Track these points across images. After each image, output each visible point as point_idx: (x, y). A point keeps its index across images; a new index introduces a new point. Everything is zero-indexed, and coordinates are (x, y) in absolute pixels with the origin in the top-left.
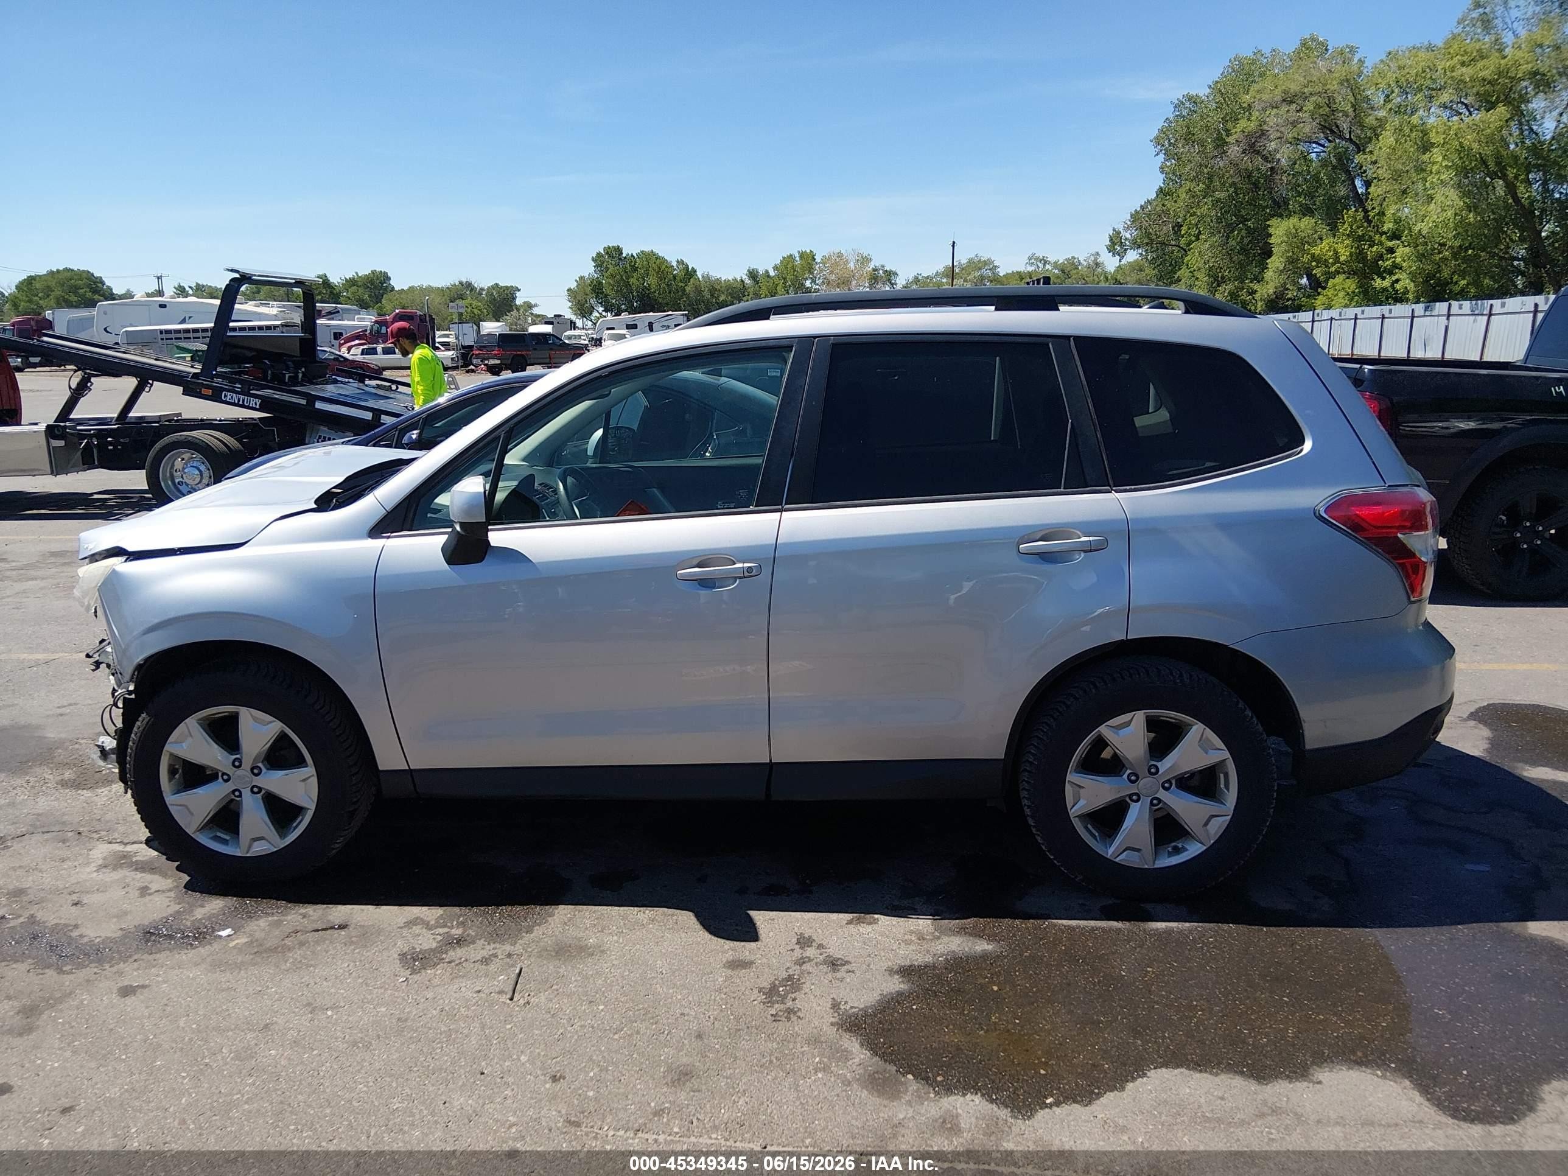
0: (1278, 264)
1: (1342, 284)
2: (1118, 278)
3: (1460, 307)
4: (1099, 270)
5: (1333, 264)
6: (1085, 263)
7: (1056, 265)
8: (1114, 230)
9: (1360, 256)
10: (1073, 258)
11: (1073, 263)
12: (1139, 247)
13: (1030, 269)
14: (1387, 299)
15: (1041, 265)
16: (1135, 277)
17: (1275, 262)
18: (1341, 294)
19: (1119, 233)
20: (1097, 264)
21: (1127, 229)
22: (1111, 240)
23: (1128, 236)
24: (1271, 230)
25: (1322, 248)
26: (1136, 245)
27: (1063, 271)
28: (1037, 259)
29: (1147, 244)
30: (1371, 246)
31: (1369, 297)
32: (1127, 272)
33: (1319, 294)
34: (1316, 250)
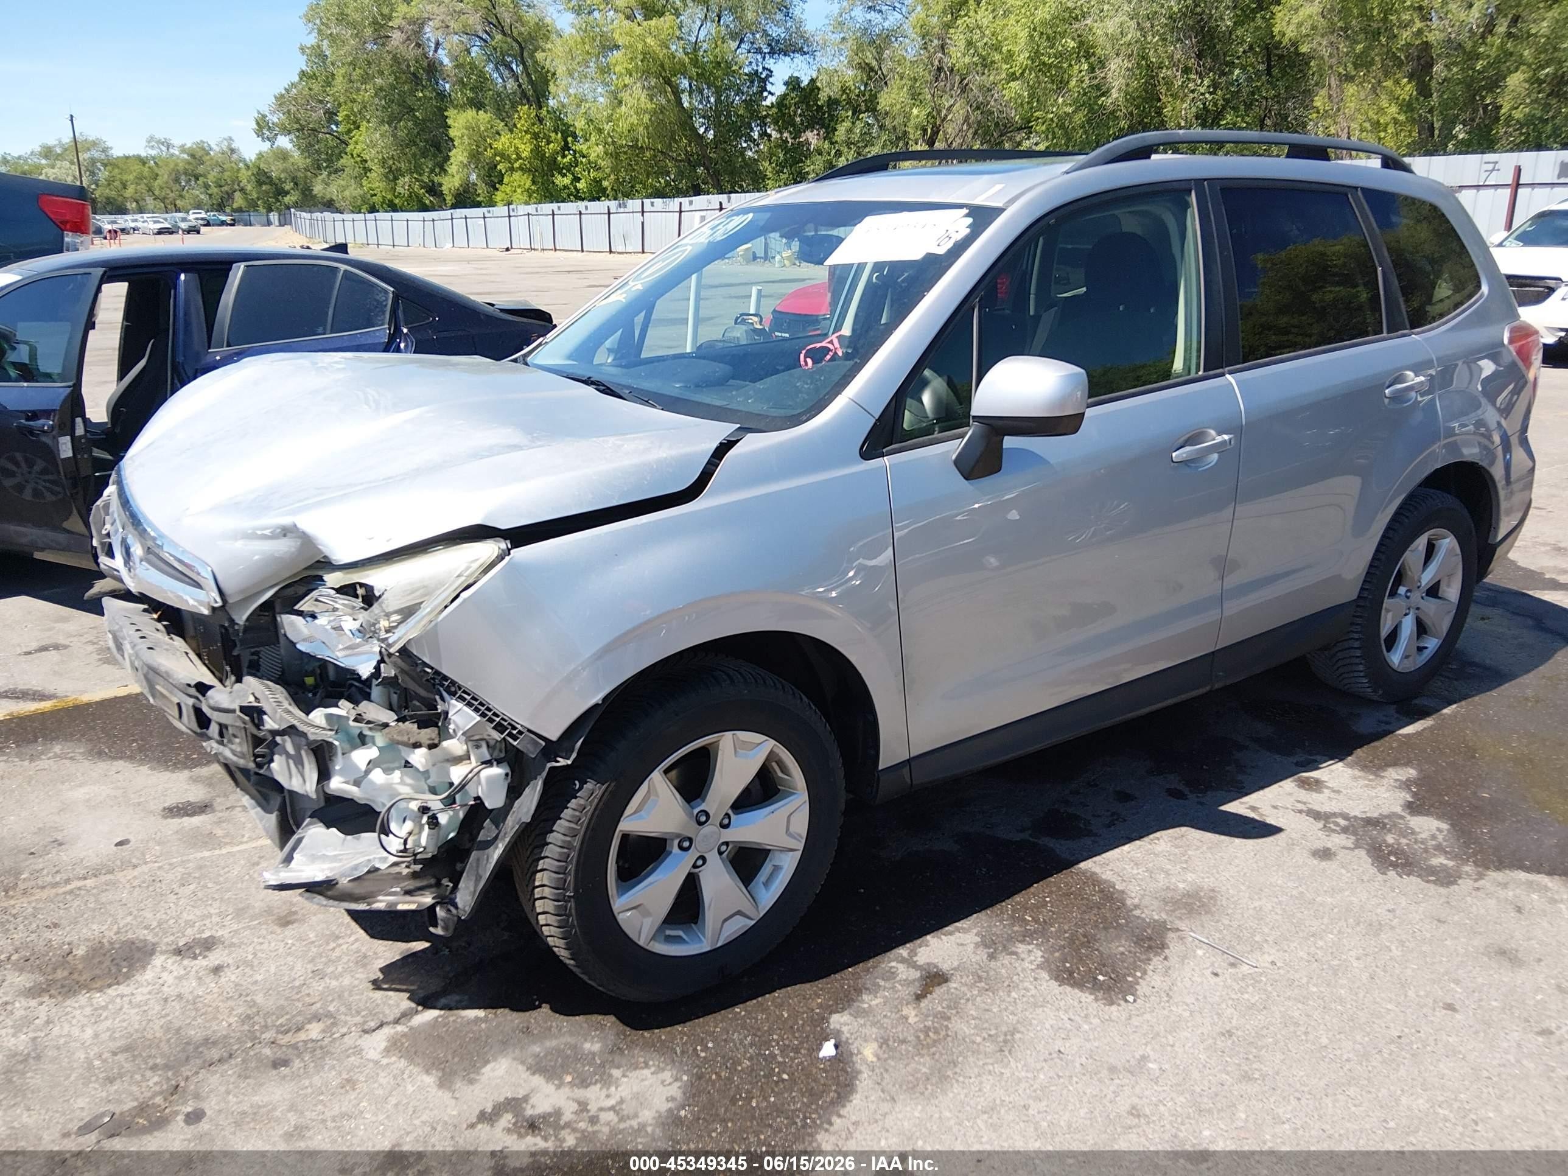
0: (461, 158)
1: (519, 181)
2: (262, 166)
3: (652, 204)
4: (235, 156)
5: (516, 160)
6: (217, 149)
7: (183, 149)
8: (259, 112)
9: (538, 152)
10: (202, 141)
11: (204, 149)
12: (289, 133)
13: (153, 153)
14: (569, 196)
15: (164, 149)
16: (280, 165)
17: (458, 156)
18: (519, 190)
19: (264, 116)
20: (233, 151)
21: (273, 113)
22: (258, 124)
23: (275, 120)
24: (449, 122)
25: (503, 142)
26: (286, 131)
27: (193, 156)
28: (159, 142)
29: (298, 130)
30: (548, 143)
31: (552, 195)
32: (271, 160)
33: (497, 189)
34: (498, 145)
